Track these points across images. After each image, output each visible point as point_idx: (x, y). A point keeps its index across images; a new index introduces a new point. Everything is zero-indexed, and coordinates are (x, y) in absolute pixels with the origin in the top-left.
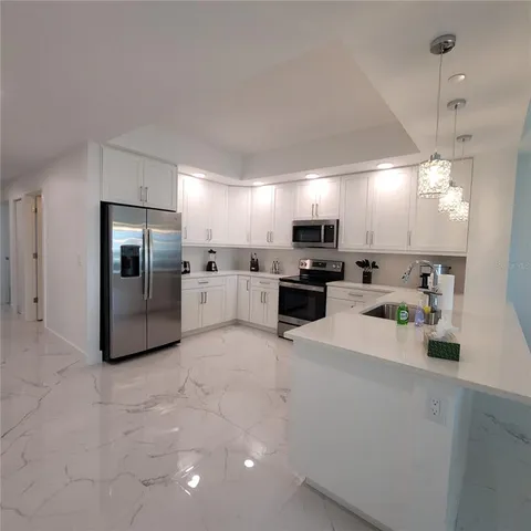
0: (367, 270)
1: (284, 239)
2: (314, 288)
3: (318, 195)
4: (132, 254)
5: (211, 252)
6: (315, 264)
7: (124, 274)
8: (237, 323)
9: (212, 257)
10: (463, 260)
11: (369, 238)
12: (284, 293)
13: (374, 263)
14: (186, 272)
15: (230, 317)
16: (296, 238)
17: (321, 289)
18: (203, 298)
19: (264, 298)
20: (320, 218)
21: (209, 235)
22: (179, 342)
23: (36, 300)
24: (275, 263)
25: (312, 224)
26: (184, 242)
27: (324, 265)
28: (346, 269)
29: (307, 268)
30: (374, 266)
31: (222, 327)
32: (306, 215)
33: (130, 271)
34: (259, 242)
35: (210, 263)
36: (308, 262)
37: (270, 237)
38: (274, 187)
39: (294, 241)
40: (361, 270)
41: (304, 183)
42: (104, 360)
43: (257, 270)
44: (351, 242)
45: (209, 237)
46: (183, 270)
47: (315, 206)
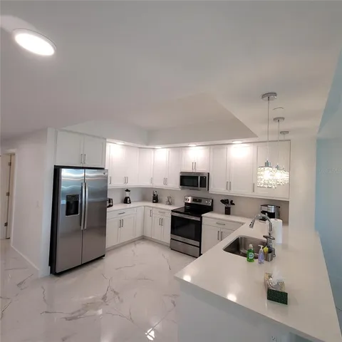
0: (228, 206)
1: (175, 183)
2: (194, 218)
3: (196, 157)
4: (74, 199)
5: (127, 190)
6: (194, 200)
7: (68, 213)
8: (143, 238)
9: (127, 194)
10: (287, 203)
11: (229, 185)
12: (174, 220)
13: (232, 201)
14: (110, 206)
15: (138, 235)
16: (182, 183)
17: (198, 219)
18: (121, 223)
19: (161, 222)
20: (197, 171)
21: (126, 180)
22: (104, 256)
23: (6, 224)
24: (169, 198)
25: (193, 175)
26: (109, 186)
27: (200, 201)
28: (214, 204)
29: (189, 202)
30: (232, 204)
31: (133, 242)
32: (188, 169)
33: (72, 211)
34: (158, 184)
35: (126, 198)
36: (190, 198)
37: (165, 181)
38: (168, 149)
39: (181, 185)
40: (224, 206)
41: (187, 148)
42: (51, 272)
43: (157, 202)
44: (217, 188)
45: (126, 182)
46: (108, 205)
47: (194, 164)
